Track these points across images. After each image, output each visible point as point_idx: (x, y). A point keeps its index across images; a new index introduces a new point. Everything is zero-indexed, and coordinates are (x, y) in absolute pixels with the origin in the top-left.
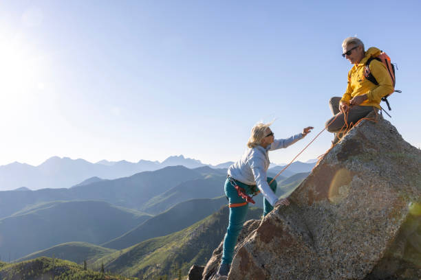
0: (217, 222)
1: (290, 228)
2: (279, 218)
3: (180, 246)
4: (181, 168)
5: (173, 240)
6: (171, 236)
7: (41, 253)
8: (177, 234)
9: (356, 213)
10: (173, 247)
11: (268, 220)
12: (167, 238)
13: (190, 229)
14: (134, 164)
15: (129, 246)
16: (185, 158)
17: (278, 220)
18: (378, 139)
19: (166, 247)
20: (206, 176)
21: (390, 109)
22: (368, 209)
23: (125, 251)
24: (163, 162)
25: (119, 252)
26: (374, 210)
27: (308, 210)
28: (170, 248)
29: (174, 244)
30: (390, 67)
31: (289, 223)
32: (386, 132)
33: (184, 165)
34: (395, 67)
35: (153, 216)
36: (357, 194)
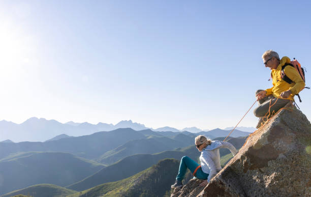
0: (155, 172)
1: (230, 190)
2: (222, 181)
3: (126, 190)
4: (129, 130)
5: (121, 185)
6: (120, 182)
7: (18, 192)
8: (124, 180)
9: (281, 181)
10: (121, 191)
11: (214, 182)
12: (116, 183)
13: (134, 177)
14: (94, 125)
15: (87, 189)
16: (133, 122)
17: (221, 183)
18: (295, 126)
19: (116, 191)
20: (148, 137)
21: (301, 101)
22: (290, 179)
23: (84, 192)
24: (116, 125)
25: (79, 193)
26: (295, 180)
27: (243, 176)
28: (118, 191)
29: (122, 188)
30: (301, 70)
31: (229, 186)
32: (299, 119)
33: (132, 128)
34: (305, 71)
35: (106, 166)
36: (282, 167)
